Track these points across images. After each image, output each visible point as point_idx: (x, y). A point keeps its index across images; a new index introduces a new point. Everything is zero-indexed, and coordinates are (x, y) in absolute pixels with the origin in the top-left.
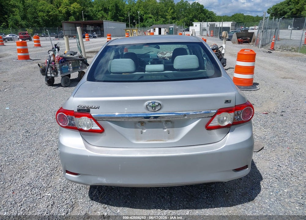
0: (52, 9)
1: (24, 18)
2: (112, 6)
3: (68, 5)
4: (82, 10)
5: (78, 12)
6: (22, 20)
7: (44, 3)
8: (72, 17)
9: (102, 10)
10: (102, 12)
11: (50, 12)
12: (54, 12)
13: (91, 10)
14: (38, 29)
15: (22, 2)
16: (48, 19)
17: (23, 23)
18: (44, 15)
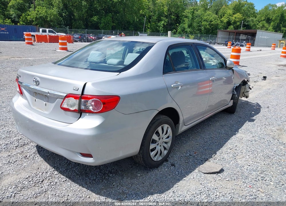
0: (215, 19)
1: (190, 26)
2: (276, 16)
3: (230, 16)
4: (242, 20)
5: (238, 22)
6: (188, 27)
7: (210, 14)
8: (232, 26)
9: (264, 20)
10: (264, 22)
11: (212, 21)
12: (216, 22)
13: (252, 20)
14: (199, 35)
15: (192, 13)
16: (209, 28)
17: (189, 30)
18: (207, 24)
